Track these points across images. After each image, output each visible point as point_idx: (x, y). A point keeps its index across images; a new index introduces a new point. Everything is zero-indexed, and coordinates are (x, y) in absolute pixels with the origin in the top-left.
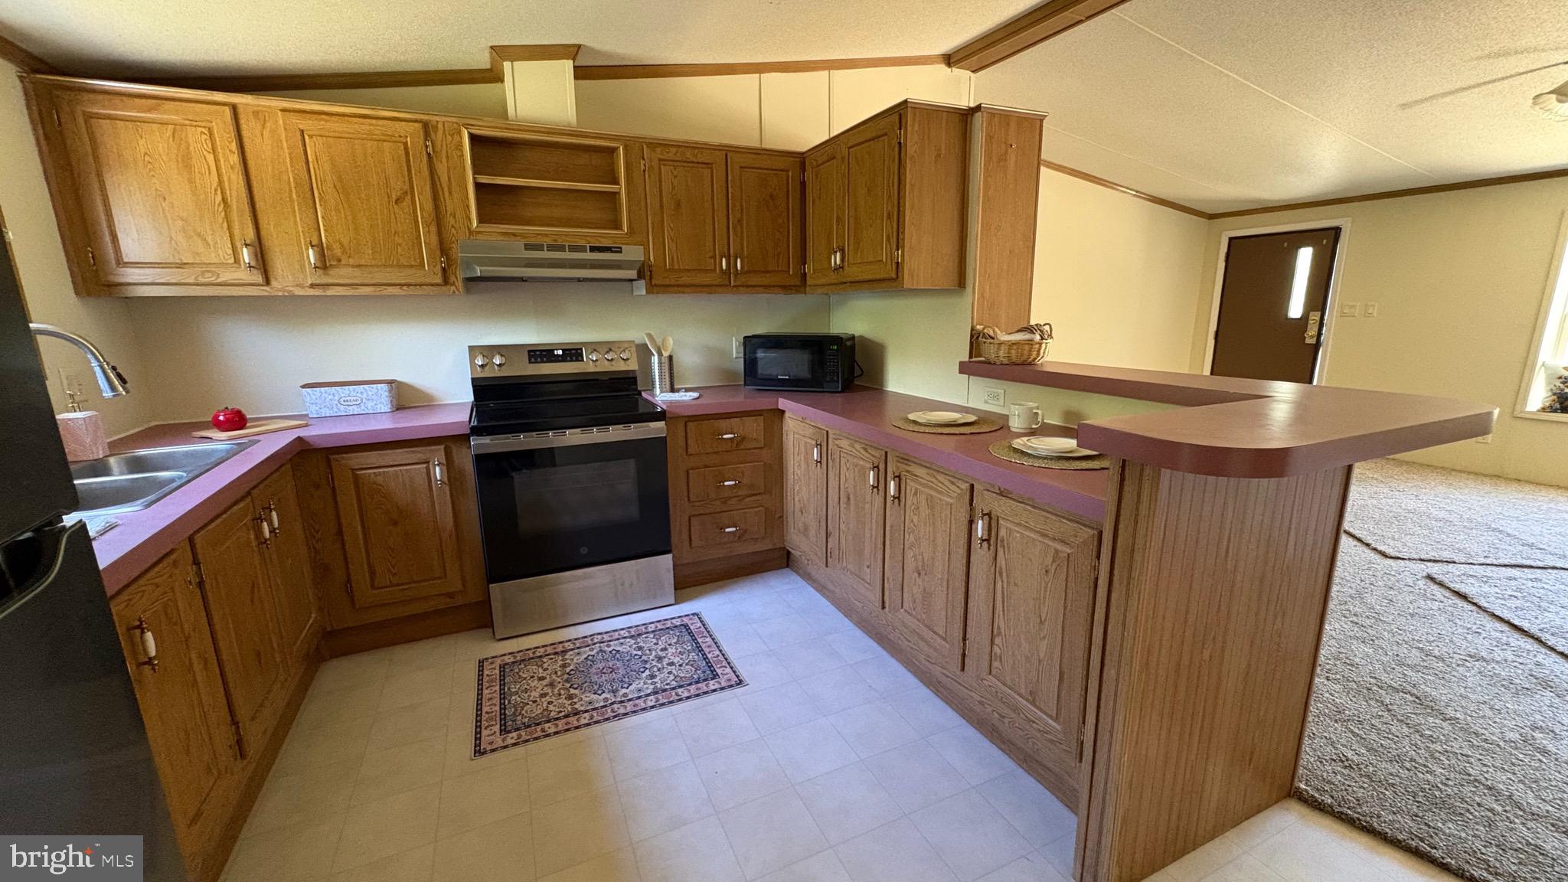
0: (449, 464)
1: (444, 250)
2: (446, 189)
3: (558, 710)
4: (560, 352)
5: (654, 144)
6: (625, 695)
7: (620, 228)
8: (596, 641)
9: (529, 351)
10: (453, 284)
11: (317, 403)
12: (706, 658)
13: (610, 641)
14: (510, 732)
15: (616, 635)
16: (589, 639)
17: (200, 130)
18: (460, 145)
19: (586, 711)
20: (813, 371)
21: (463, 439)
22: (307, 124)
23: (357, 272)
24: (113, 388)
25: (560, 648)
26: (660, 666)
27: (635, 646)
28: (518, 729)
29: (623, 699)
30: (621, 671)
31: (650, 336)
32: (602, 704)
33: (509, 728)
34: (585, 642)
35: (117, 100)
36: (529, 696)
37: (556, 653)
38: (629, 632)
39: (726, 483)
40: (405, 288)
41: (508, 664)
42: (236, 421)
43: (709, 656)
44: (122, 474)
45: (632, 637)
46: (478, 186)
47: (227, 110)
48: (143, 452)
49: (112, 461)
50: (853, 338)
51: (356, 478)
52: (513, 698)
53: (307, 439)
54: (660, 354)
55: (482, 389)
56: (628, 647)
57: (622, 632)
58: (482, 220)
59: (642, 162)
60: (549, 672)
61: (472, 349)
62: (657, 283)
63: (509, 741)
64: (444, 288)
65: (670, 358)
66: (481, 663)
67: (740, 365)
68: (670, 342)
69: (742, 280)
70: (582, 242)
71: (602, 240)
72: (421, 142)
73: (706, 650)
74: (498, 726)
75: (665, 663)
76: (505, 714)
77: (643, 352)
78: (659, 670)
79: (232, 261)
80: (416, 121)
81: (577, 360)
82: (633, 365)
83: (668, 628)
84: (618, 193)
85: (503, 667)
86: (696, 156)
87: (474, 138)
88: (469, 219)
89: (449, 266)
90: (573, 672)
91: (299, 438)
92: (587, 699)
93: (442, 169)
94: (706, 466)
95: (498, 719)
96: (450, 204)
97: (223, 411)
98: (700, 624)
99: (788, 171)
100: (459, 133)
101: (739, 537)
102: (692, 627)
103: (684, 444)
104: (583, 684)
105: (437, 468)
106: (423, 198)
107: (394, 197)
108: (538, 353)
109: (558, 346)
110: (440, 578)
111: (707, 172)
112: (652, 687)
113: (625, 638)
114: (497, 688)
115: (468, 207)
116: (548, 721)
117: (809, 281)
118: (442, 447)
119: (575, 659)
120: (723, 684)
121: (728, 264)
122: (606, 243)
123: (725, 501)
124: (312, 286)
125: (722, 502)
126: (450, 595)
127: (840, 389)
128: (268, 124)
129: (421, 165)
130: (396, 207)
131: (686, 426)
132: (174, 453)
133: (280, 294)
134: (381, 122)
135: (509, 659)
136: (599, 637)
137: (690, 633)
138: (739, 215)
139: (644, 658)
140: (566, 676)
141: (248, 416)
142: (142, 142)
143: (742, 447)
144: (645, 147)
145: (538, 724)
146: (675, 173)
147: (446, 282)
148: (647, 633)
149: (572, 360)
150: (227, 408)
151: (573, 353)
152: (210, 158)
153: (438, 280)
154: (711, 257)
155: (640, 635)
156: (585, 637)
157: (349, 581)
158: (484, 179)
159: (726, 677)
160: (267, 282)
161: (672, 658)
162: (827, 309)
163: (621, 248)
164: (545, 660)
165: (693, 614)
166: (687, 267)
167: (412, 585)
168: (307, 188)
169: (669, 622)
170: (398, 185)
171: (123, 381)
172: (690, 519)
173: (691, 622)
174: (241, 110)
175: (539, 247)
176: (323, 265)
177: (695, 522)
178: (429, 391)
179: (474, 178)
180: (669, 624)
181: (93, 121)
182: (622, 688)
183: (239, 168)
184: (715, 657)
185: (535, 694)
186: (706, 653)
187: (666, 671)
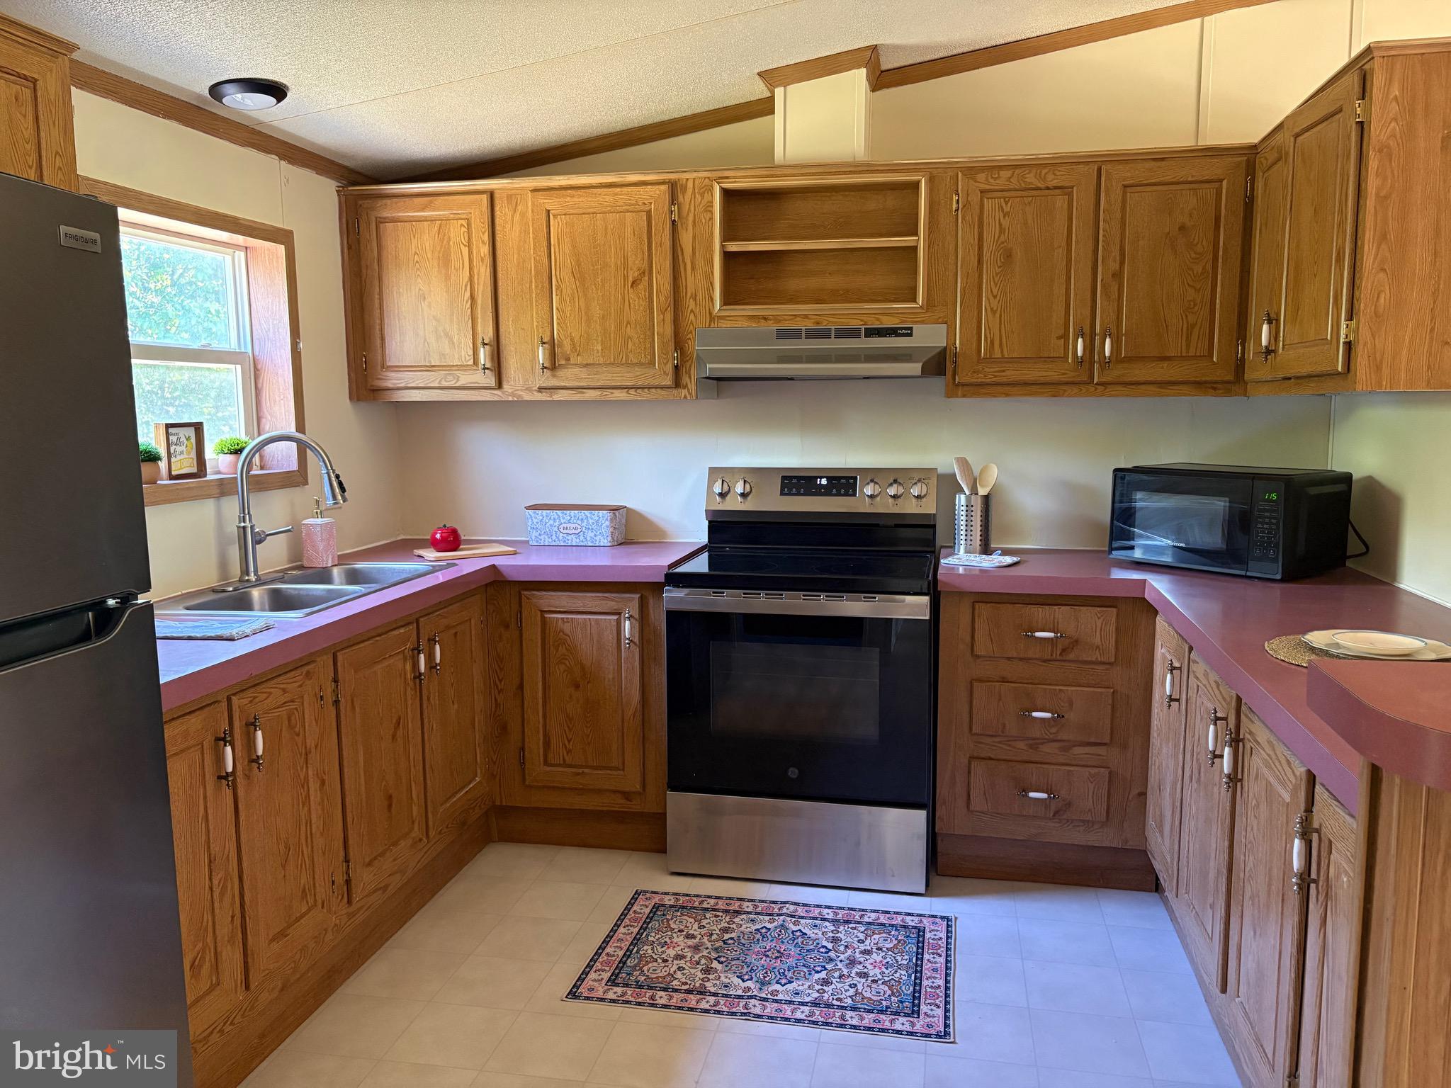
0: (643, 620)
1: (679, 342)
2: (689, 264)
3: (684, 980)
4: (824, 481)
5: (971, 170)
6: (775, 992)
7: (914, 300)
8: (785, 911)
9: (784, 478)
10: (685, 387)
11: (540, 528)
12: (917, 984)
13: (803, 918)
14: (617, 985)
15: (815, 913)
16: (776, 907)
17: (460, 222)
18: (710, 204)
19: (715, 994)
20: (1229, 537)
21: (657, 588)
22: (550, 202)
23: (583, 373)
24: (334, 497)
25: (735, 906)
26: (845, 972)
27: (831, 935)
28: (627, 985)
29: (769, 996)
30: (792, 962)
31: (963, 463)
32: (740, 993)
33: (619, 981)
34: (770, 909)
35: (401, 202)
36: (663, 952)
37: (726, 911)
38: (836, 914)
39: (1035, 714)
40: (632, 391)
41: (663, 905)
42: (450, 541)
43: (925, 983)
44: (342, 584)
45: (835, 921)
46: (728, 256)
47: (484, 198)
48: (360, 565)
49: (336, 571)
50: (1347, 478)
51: (544, 622)
52: (645, 948)
53: (502, 569)
54: (974, 491)
55: (720, 525)
56: (820, 934)
57: (826, 911)
58: (728, 299)
59: (955, 198)
60: (704, 931)
61: (713, 471)
62: (966, 380)
63: (611, 995)
64: (675, 391)
65: (987, 499)
66: (637, 893)
67: (1105, 516)
68: (993, 474)
69: (1116, 373)
70: (854, 324)
71: (884, 319)
72: (666, 208)
73: (926, 973)
74: (609, 974)
75: (854, 971)
76: (625, 963)
77: (948, 485)
78: (840, 977)
79: (471, 362)
80: (663, 183)
81: (846, 494)
82: (929, 507)
83: (892, 926)
84: (914, 249)
85: (656, 907)
86: (1044, 179)
87: (727, 193)
88: (712, 299)
89: (683, 362)
90: (731, 941)
91: (494, 566)
92: (727, 981)
93: (686, 238)
94: (1004, 680)
95: (614, 966)
96: (691, 282)
97: (439, 529)
98: (943, 935)
99: (1221, 181)
100: (711, 190)
101: (1056, 813)
102: (928, 935)
103: (968, 639)
104: (733, 960)
105: (627, 623)
106: (662, 281)
107: (631, 279)
108: (794, 481)
109: (822, 472)
110: (617, 769)
111: (1060, 202)
112: (816, 995)
113: (825, 919)
114: (635, 930)
115: (712, 284)
116: (665, 990)
117: (1249, 375)
118: (637, 596)
119: (745, 926)
120: (918, 1029)
121: (1089, 348)
122: (888, 323)
123: (1034, 744)
124: (541, 389)
125: (1031, 746)
126: (627, 795)
127: (1278, 577)
128: (519, 208)
129: (663, 237)
130: (631, 290)
131: (973, 609)
132: (390, 569)
133: (510, 399)
134: (625, 190)
135: (669, 900)
136: (792, 908)
137: (920, 944)
138: (1117, 266)
139: (832, 954)
140: (721, 943)
141: (463, 538)
142: (414, 242)
143: (1071, 656)
144: (960, 174)
145: (651, 988)
146: (1007, 209)
147: (677, 384)
148: (859, 923)
149: (838, 494)
150: (445, 526)
151: (843, 483)
152: (465, 251)
153: (668, 381)
154: (1059, 338)
155: (847, 922)
156: (774, 902)
157: (523, 749)
158: (734, 247)
159: (929, 1020)
160: (500, 385)
161: (870, 967)
163: (911, 329)
164: (708, 916)
165: (943, 918)
166: (1015, 355)
167: (586, 770)
168: (546, 274)
169: (900, 918)
170: (636, 263)
171: (343, 489)
172: (970, 763)
173: (933, 928)
174: (497, 196)
175: (794, 334)
176: (553, 365)
177: (978, 769)
178: (661, 524)
179: (723, 247)
180: (898, 920)
181: (381, 225)
182: (777, 982)
183: (488, 260)
184: (932, 987)
185: (672, 952)
186: (924, 977)
187: (849, 981)
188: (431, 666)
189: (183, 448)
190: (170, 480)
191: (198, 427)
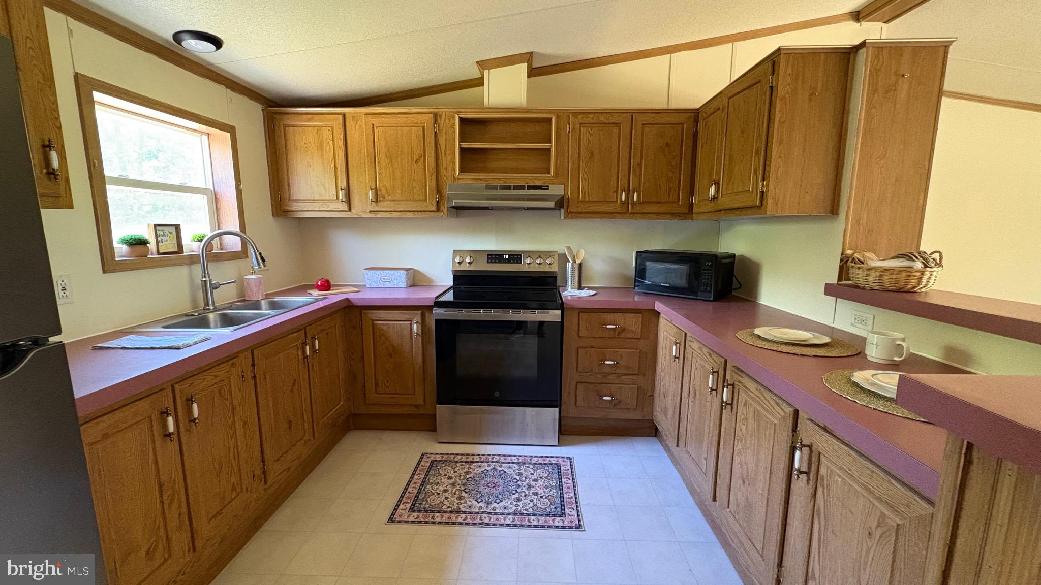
0: (423, 323)
1: (439, 191)
2: (443, 153)
3: (448, 505)
4: (507, 257)
5: (576, 114)
6: (494, 508)
7: (549, 173)
8: (494, 460)
9: (488, 255)
10: (442, 211)
11: (371, 279)
12: (562, 497)
13: (503, 463)
14: (414, 511)
15: (509, 459)
16: (490, 457)
17: (328, 128)
18: (454, 124)
19: (465, 513)
20: (689, 280)
21: (430, 308)
22: (374, 120)
23: (392, 204)
24: (259, 264)
25: (470, 459)
26: (527, 492)
27: (517, 471)
28: (419, 511)
29: (492, 511)
30: (500, 489)
31: (569, 248)
32: (477, 510)
33: (415, 509)
34: (487, 459)
35: (296, 117)
36: (437, 488)
37: (466, 462)
38: (519, 459)
39: (606, 362)
40: (416, 213)
41: (436, 461)
42: (326, 286)
43: (565, 496)
44: (266, 310)
45: (518, 464)
46: (462, 150)
47: (340, 117)
48: (276, 299)
49: (263, 302)
50: (733, 256)
51: (373, 325)
52: (428, 486)
53: (351, 300)
54: (574, 261)
55: (459, 277)
56: (512, 471)
57: (514, 458)
58: (462, 170)
59: (568, 126)
60: (457, 474)
61: (456, 252)
62: (572, 211)
63: (412, 519)
64: (437, 213)
65: (580, 265)
66: (423, 455)
67: (632, 273)
68: (582, 252)
69: (638, 208)
70: (522, 183)
71: (535, 181)
72: (432, 125)
73: (565, 490)
74: (410, 505)
75: (531, 491)
76: (418, 497)
77: (563, 259)
78: (525, 496)
79: (335, 198)
80: (430, 113)
81: (517, 263)
82: (554, 268)
83: (545, 464)
84: (549, 150)
85: (432, 462)
86: (608, 119)
87: (462, 120)
88: (455, 170)
89: (441, 199)
90: (470, 479)
91: (347, 299)
92: (470, 503)
93: (442, 141)
94: (592, 347)
95: (413, 499)
96: (445, 161)
97: (320, 280)
98: (569, 467)
99: (684, 124)
100: (454, 117)
101: (614, 406)
102: (562, 468)
103: (576, 329)
104: (472, 490)
105: (415, 325)
106: (430, 160)
107: (415, 159)
108: (493, 256)
109: (506, 252)
110: (411, 394)
111: (615, 130)
112: (515, 508)
113: (513, 463)
114: (423, 476)
115: (455, 163)
116: (439, 512)
117: (695, 210)
118: (420, 312)
119: (476, 470)
120: (566, 524)
121: (627, 197)
122: (538, 183)
123: (606, 375)
124: (370, 212)
125: (603, 376)
126: (416, 406)
127: (712, 299)
128: (358, 123)
129: (431, 139)
130: (415, 165)
131: (579, 316)
132: (294, 301)
133: (355, 216)
134: (412, 116)
135: (438, 458)
136: (498, 457)
137: (559, 473)
138: (639, 160)
139: (519, 483)
140: (465, 481)
141: (332, 283)
142: (304, 137)
143: (622, 336)
144: (571, 115)
145: (432, 512)
146: (591, 132)
147: (438, 210)
148: (530, 463)
149: (514, 263)
150: (323, 278)
151: (516, 257)
152: (331, 143)
153: (434, 208)
154: (614, 192)
155: (524, 464)
156: (489, 455)
157: (365, 386)
158: (465, 145)
159: (570, 518)
160: (350, 210)
161: (538, 489)
162: (718, 233)
163: (548, 186)
164: (458, 465)
165: (567, 458)
166: (594, 200)
167: (397, 396)
168: (373, 156)
169: (548, 459)
170: (418, 152)
171: (263, 261)
172: (577, 385)
173: (564, 463)
174: (347, 116)
175: (494, 187)
176: (376, 200)
177: (580, 386)
178: (429, 276)
179: (460, 145)
180: (547, 461)
181: (287, 129)
182: (495, 502)
183: (343, 148)
184: (568, 498)
185: (441, 488)
186: (564, 492)
187: (530, 498)
188: (313, 350)
189: (167, 238)
190: (158, 255)
191: (177, 227)
